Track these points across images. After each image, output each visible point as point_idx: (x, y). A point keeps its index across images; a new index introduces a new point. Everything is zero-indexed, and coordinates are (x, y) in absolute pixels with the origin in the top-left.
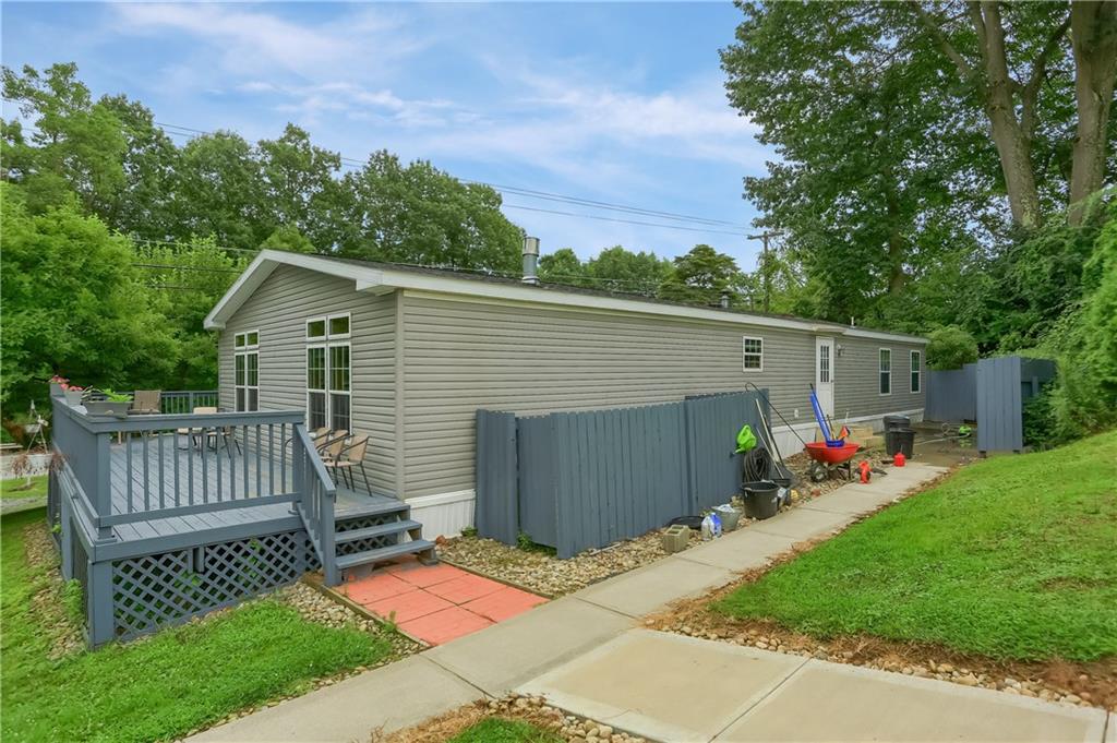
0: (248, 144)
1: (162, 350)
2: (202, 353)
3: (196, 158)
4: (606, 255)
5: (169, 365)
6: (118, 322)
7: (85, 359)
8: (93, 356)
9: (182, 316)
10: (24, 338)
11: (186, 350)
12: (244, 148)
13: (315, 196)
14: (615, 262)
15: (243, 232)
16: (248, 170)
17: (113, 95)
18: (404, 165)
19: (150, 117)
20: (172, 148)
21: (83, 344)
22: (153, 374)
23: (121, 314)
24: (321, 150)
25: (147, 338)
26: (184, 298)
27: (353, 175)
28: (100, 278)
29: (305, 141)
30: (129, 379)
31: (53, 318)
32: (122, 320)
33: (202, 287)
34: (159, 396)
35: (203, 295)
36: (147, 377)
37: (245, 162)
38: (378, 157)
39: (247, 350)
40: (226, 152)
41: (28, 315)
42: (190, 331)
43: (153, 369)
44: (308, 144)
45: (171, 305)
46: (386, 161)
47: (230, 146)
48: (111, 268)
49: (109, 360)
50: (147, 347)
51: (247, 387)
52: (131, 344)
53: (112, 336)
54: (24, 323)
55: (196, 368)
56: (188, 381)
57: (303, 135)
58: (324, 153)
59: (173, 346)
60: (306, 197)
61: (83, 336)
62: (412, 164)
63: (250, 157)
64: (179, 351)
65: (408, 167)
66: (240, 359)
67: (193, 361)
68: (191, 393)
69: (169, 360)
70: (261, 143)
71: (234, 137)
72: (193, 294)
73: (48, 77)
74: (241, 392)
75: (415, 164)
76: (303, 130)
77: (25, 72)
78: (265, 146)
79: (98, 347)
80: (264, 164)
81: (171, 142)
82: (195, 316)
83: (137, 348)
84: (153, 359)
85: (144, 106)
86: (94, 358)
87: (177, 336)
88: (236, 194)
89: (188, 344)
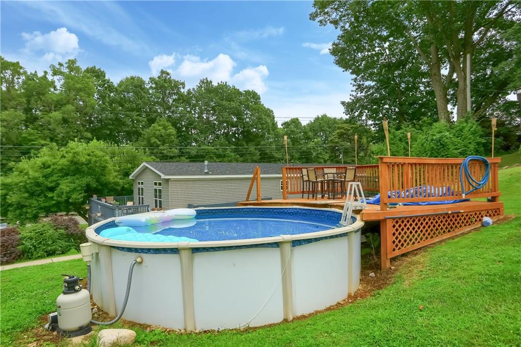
0: (145, 80)
1: (116, 184)
3: (123, 90)
4: (317, 119)
5: (119, 188)
9: (122, 171)
10: (86, 184)
12: (143, 82)
13: (174, 100)
14: (320, 123)
15: (143, 121)
16: (144, 92)
17: (90, 66)
18: (215, 84)
19: (105, 74)
20: (113, 86)
21: (98, 184)
22: (114, 190)
23: (107, 175)
24: (176, 80)
26: (122, 165)
27: (191, 90)
29: (169, 76)
32: (108, 177)
33: (128, 161)
35: (128, 164)
36: (112, 191)
37: (143, 88)
38: (203, 81)
39: (141, 186)
40: (136, 85)
42: (124, 176)
44: (170, 78)
45: (119, 169)
46: (206, 83)
47: (137, 82)
50: (113, 183)
51: (141, 196)
53: (105, 182)
55: (127, 189)
56: (125, 193)
57: (168, 74)
58: (178, 81)
60: (171, 101)
61: (98, 182)
62: (218, 83)
63: (145, 86)
64: (122, 183)
65: (217, 85)
66: (139, 188)
67: (126, 186)
68: (126, 197)
70: (150, 78)
71: (138, 78)
72: (125, 164)
73: (67, 65)
74: (139, 197)
75: (220, 83)
76: (168, 72)
77: (59, 65)
78: (152, 80)
79: (102, 185)
81: (113, 84)
83: (110, 184)
84: (115, 187)
85: (102, 70)
87: (121, 179)
88: (140, 104)
89: (124, 181)
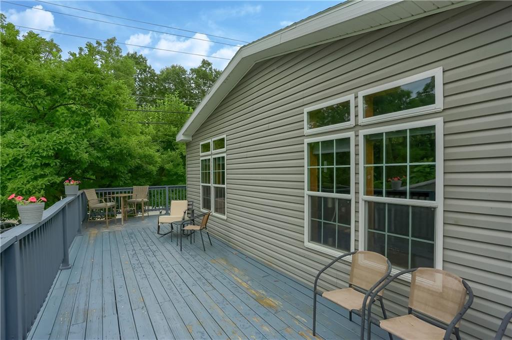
0: (186, 70)
1: (150, 160)
2: (172, 162)
3: (164, 78)
5: (154, 169)
6: (121, 140)
7: (101, 166)
8: (106, 164)
9: (160, 140)
10: (54, 149)
11: (163, 160)
12: (184, 72)
16: (186, 81)
17: (131, 52)
19: (146, 61)
20: (155, 74)
21: (99, 155)
22: (146, 174)
23: (123, 134)
24: (217, 70)
25: (140, 151)
26: (161, 129)
28: (106, 103)
29: (210, 67)
30: (131, 178)
31: (75, 135)
33: (171, 123)
34: (147, 189)
35: (172, 126)
36: (143, 176)
37: (185, 78)
39: (213, 154)
40: (177, 74)
41: (58, 133)
42: (165, 149)
43: (145, 172)
44: (211, 68)
45: (155, 132)
47: (178, 71)
48: (114, 97)
49: (117, 167)
50: (140, 158)
51: (212, 185)
52: (130, 155)
53: (117, 150)
54: (55, 138)
55: (169, 171)
56: (164, 179)
57: (209, 64)
59: (156, 157)
61: (99, 149)
63: (187, 76)
64: (159, 160)
66: (206, 162)
67: (167, 166)
68: (167, 187)
69: (153, 166)
70: (191, 69)
71: (180, 68)
72: (166, 127)
73: (106, 45)
74: (207, 189)
76: (209, 61)
77: (97, 43)
78: (193, 70)
79: (110, 158)
80: (193, 79)
81: (154, 71)
82: (168, 140)
83: (134, 158)
84: (145, 166)
86: (107, 165)
87: (158, 151)
89: (165, 156)
